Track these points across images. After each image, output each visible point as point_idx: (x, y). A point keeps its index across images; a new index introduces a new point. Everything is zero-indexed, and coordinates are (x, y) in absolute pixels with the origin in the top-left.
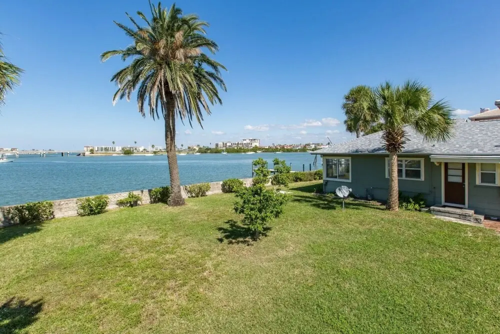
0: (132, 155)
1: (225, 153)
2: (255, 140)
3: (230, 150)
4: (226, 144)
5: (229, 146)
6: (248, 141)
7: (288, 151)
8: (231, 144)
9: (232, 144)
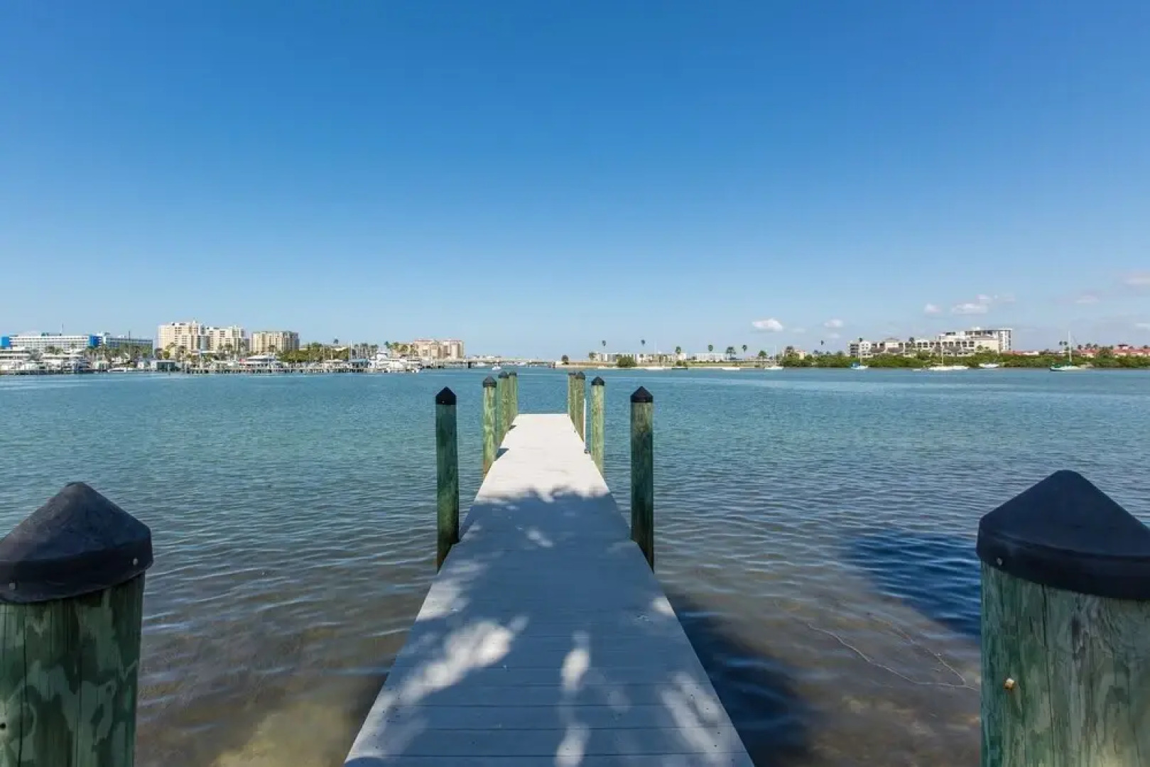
0: (633, 368)
1: (862, 368)
2: (990, 332)
3: (883, 361)
4: (882, 345)
5: (892, 350)
6: (962, 336)
7: (1124, 363)
8: (897, 346)
9: (901, 344)
